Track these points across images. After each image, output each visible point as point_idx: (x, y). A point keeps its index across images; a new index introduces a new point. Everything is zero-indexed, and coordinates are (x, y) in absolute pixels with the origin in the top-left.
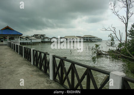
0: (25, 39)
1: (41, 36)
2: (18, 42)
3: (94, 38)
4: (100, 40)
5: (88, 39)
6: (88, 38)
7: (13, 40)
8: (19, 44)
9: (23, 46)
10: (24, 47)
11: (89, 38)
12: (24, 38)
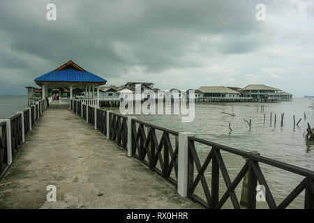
0: (108, 93)
1: (143, 87)
2: (94, 100)
3: (273, 91)
4: (286, 97)
5: (259, 93)
6: (256, 91)
7: (80, 95)
8: (97, 106)
9: (108, 112)
10: (110, 114)
11: (261, 91)
12: (105, 90)
